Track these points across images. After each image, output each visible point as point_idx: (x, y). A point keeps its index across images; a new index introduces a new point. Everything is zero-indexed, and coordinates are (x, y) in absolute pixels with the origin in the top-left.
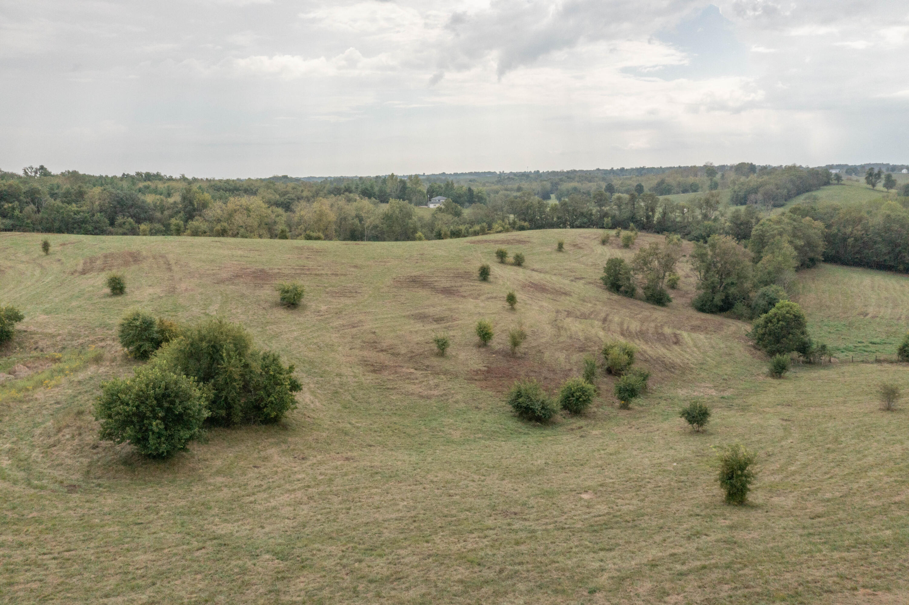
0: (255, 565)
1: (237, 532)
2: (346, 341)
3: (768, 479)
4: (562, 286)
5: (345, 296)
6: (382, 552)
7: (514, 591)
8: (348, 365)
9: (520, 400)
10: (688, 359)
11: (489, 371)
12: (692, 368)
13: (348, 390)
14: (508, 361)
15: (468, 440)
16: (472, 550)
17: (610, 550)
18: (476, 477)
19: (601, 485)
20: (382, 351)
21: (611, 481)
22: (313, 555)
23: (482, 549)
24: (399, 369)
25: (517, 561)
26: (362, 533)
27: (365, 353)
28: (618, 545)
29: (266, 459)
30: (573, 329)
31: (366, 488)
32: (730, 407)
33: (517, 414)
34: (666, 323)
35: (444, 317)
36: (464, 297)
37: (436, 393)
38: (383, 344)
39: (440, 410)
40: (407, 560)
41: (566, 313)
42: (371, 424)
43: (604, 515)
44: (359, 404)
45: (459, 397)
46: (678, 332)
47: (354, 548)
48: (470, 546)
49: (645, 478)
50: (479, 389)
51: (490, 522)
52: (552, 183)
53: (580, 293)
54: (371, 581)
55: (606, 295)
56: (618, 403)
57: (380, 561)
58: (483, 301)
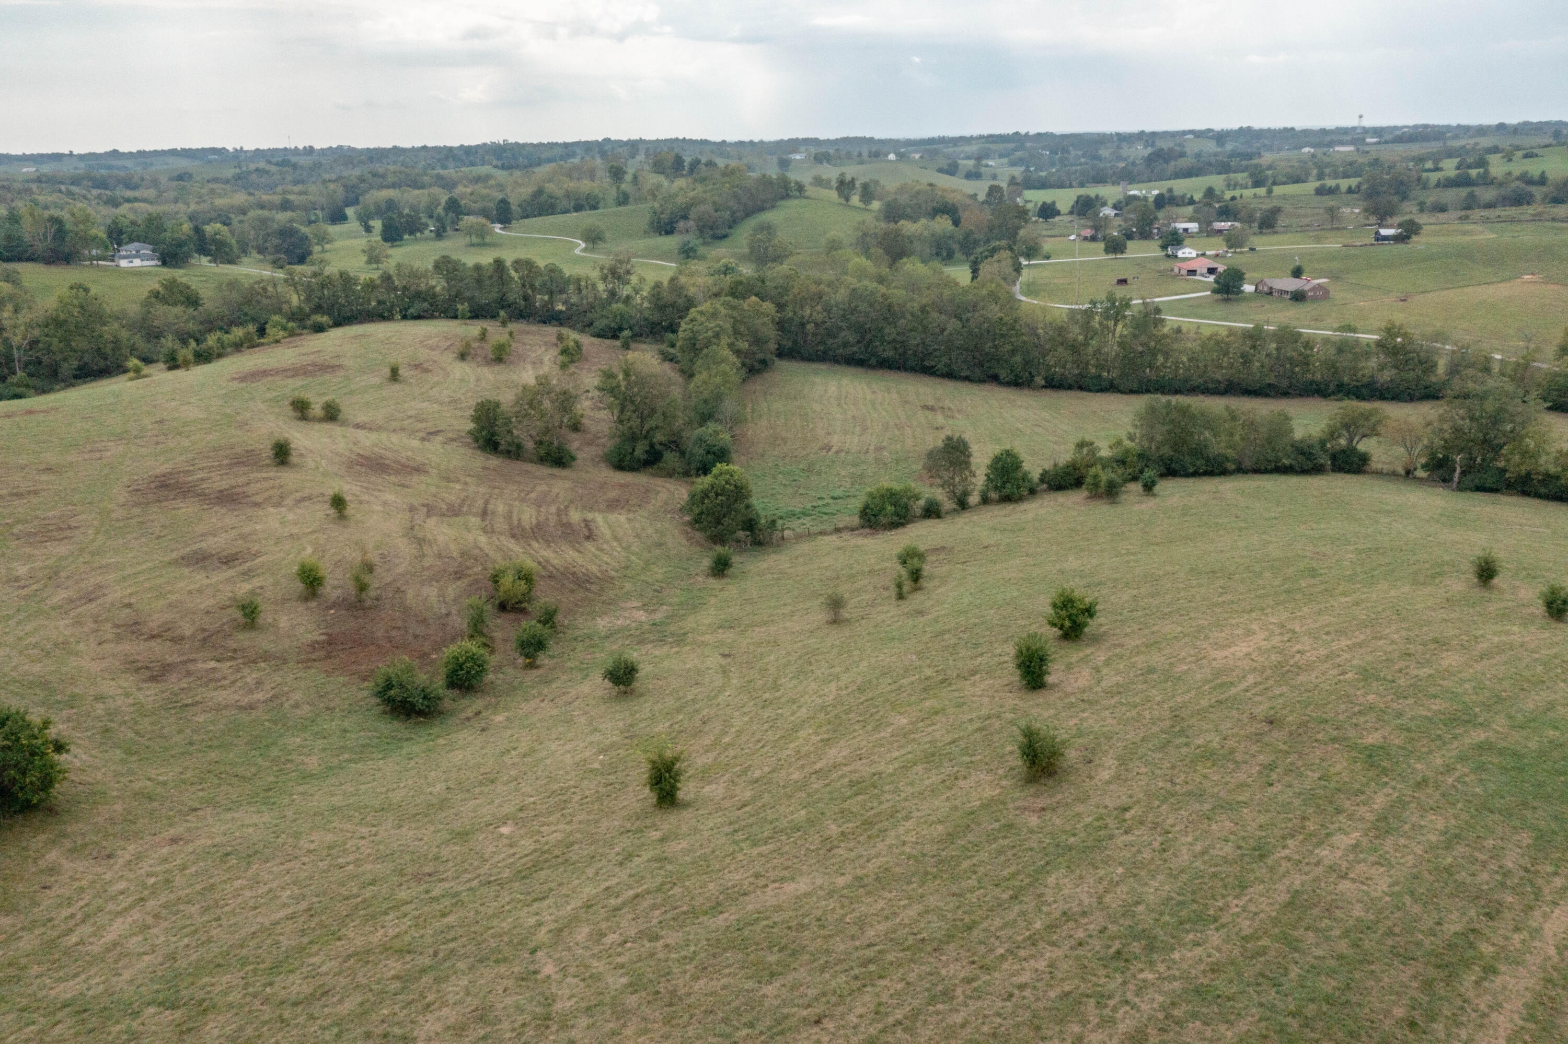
0: (143, 1024)
1: (88, 989)
2: (86, 629)
3: (702, 761)
4: (409, 454)
5: (52, 539)
6: (291, 967)
7: (455, 973)
8: (106, 675)
9: (392, 692)
10: (607, 564)
11: (331, 641)
12: (612, 578)
13: (125, 722)
14: (356, 618)
15: (331, 768)
16: (396, 936)
17: (543, 898)
18: (364, 831)
19: (521, 810)
20: (153, 637)
21: (532, 799)
22: (209, 993)
23: (406, 932)
24: (192, 667)
25: (450, 937)
26: (255, 949)
27: (127, 647)
28: (551, 890)
29: (52, 870)
30: (441, 539)
31: (225, 882)
32: (662, 641)
33: (388, 708)
34: (572, 502)
35: (237, 554)
36: (257, 505)
37: (260, 696)
38: (151, 624)
39: (276, 724)
40: (324, 969)
41: (425, 509)
42: (181, 773)
43: (531, 854)
44: (150, 743)
45: (297, 696)
46: (590, 516)
47: (255, 971)
48: (391, 932)
49: (569, 788)
50: (324, 675)
51: (403, 895)
52: (345, 186)
53: (439, 465)
54: (296, 1004)
55: (480, 461)
56: (521, 661)
57: (296, 978)
58: (290, 509)
